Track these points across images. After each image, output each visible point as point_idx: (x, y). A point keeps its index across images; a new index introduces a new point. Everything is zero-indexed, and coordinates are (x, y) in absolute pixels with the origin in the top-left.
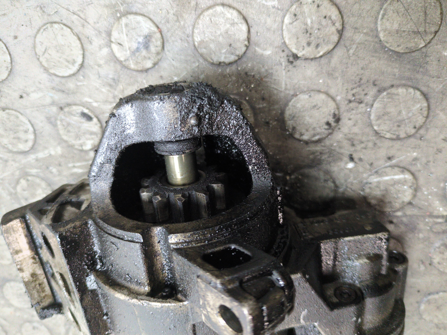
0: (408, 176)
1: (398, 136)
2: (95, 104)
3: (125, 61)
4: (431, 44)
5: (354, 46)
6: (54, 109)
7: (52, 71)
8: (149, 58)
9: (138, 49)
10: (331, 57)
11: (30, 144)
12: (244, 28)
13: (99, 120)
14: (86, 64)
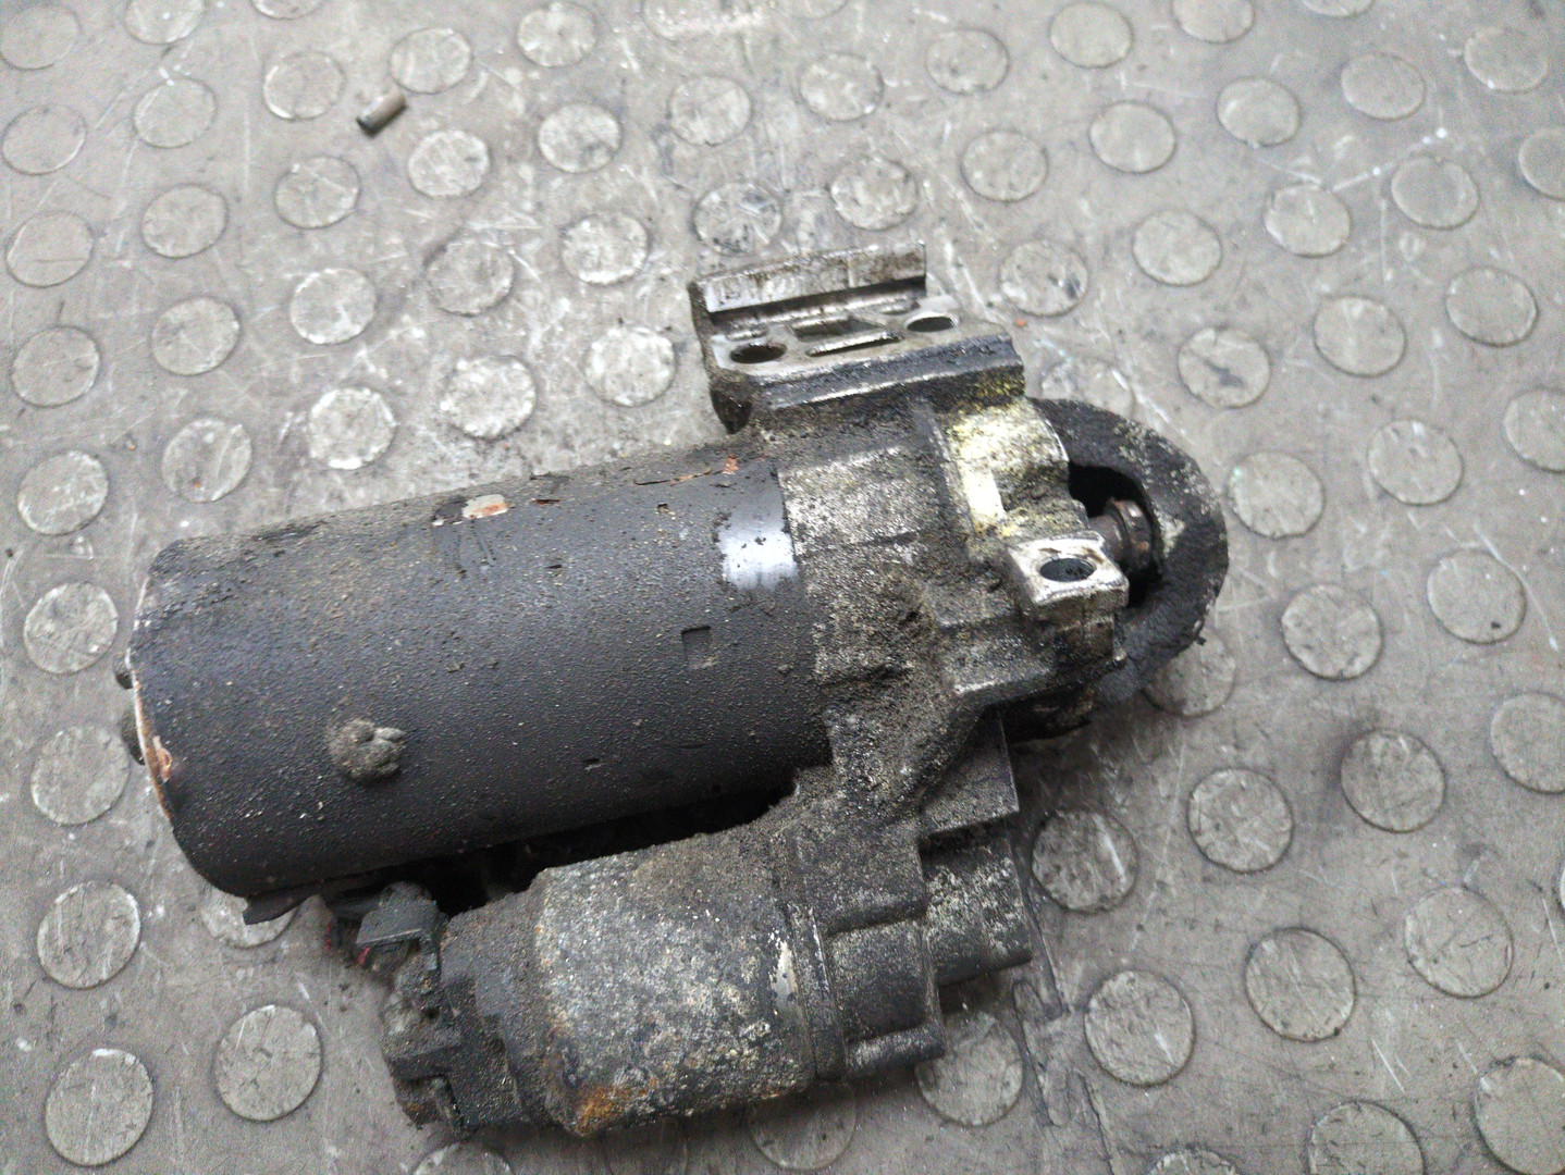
0: (1125, 881)
1: (1199, 832)
2: (1097, 304)
3: (1192, 352)
4: (1369, 828)
5: (1326, 707)
6: (1068, 236)
7: (1139, 234)
8: (1206, 387)
9: (1216, 369)
10: (1297, 674)
11: (987, 191)
12: (1301, 528)
13: (1070, 310)
14: (1165, 289)
